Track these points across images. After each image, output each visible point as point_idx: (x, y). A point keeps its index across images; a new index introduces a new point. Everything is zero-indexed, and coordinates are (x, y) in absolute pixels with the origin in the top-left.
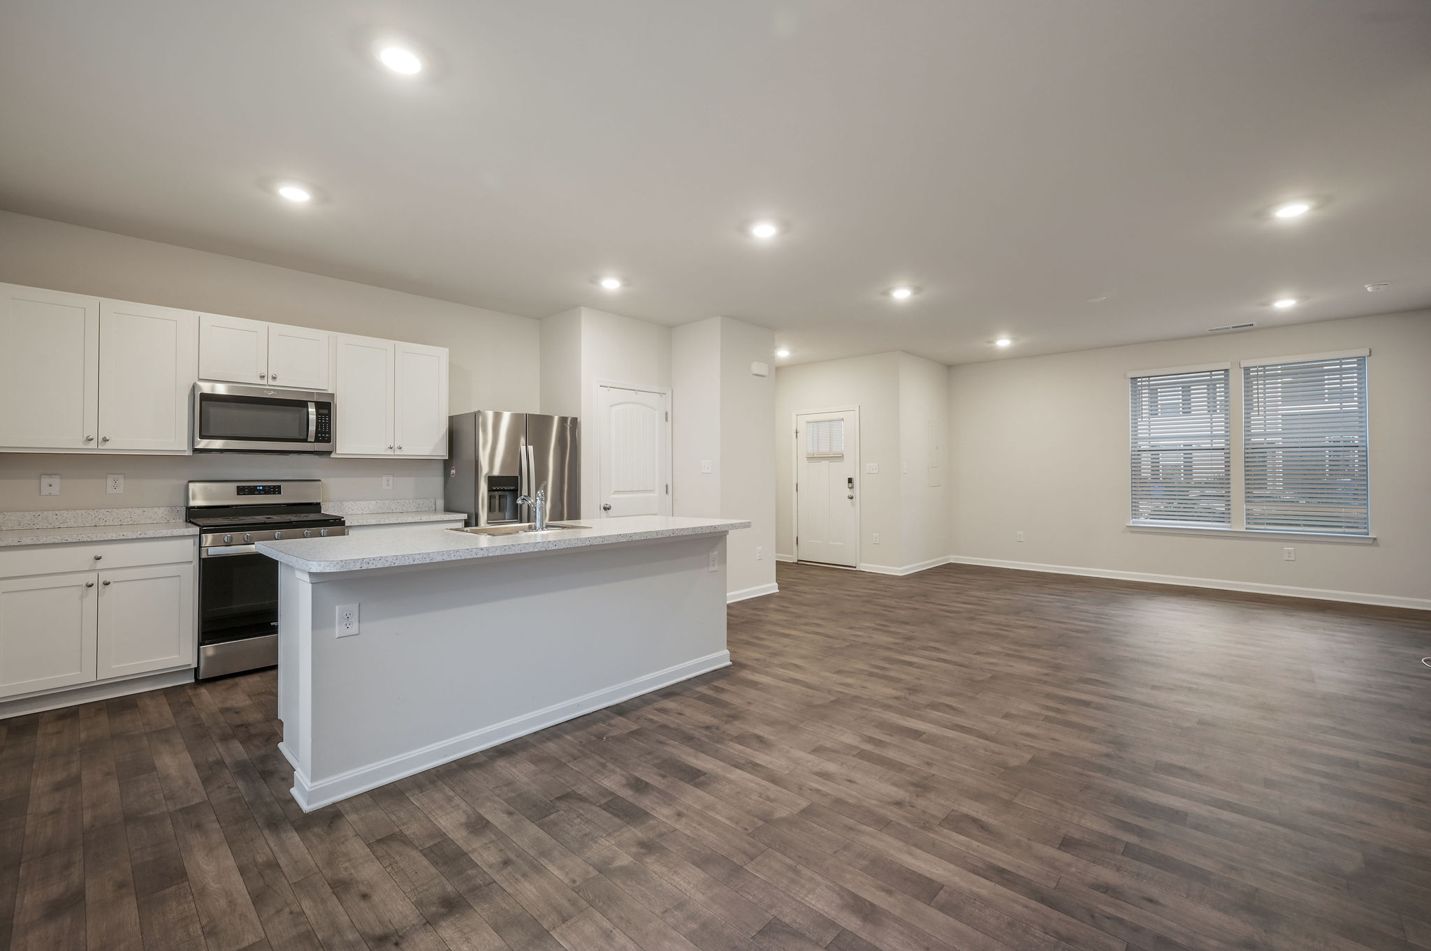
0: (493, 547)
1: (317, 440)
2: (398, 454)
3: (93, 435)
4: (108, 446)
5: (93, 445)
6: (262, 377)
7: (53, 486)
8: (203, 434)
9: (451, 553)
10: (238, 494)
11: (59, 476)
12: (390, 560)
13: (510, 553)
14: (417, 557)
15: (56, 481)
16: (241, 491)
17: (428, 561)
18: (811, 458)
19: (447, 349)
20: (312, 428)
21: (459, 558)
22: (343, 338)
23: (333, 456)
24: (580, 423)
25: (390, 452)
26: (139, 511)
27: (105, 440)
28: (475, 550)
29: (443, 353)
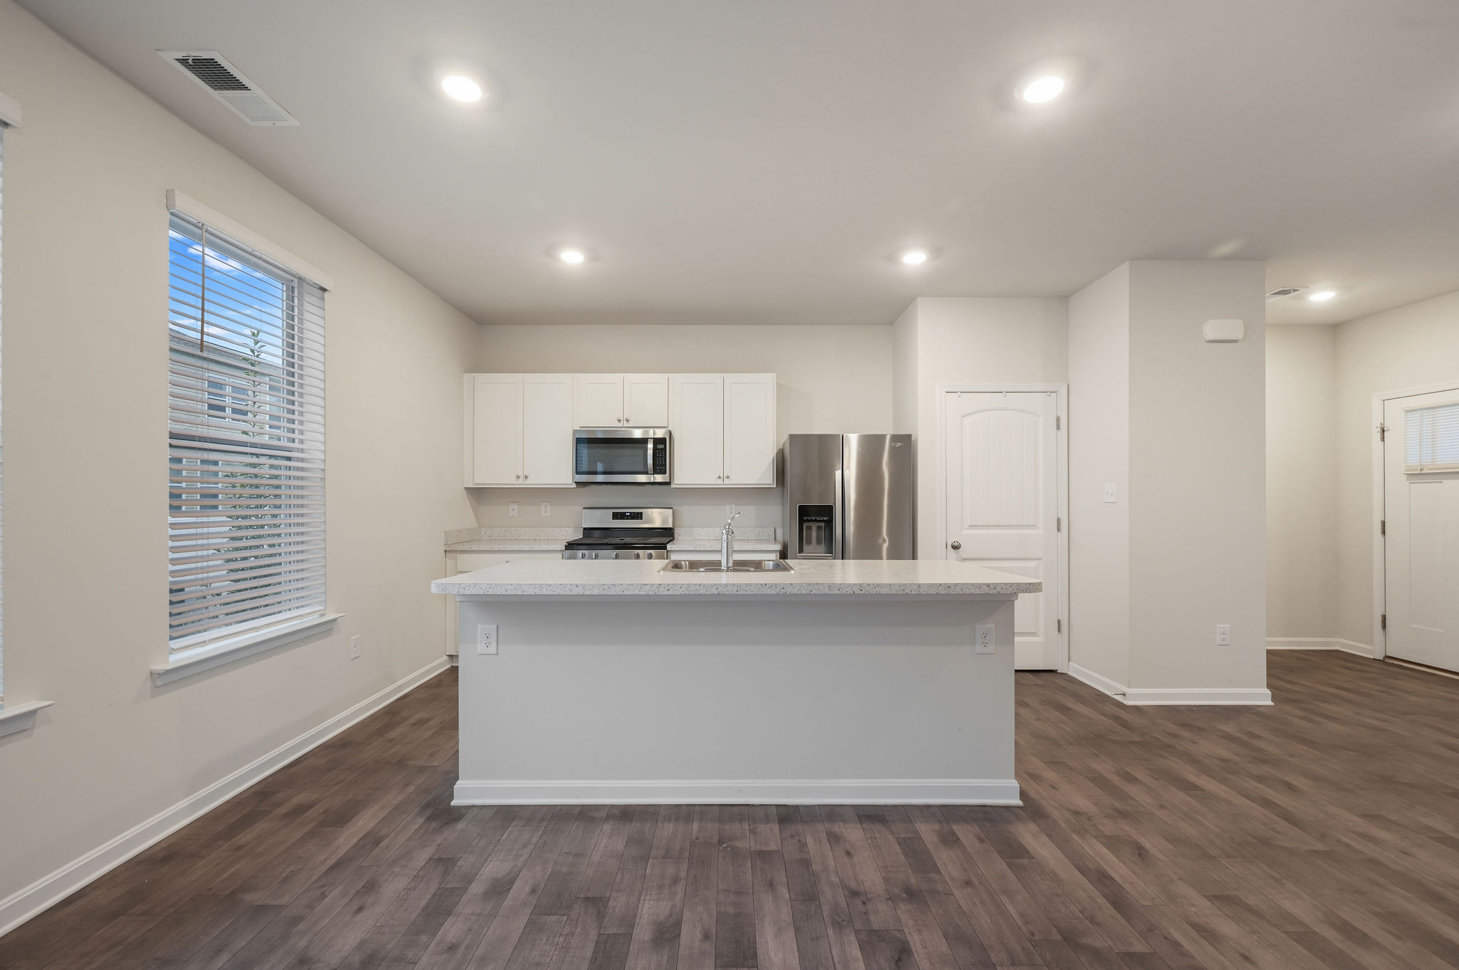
0: (590, 585)
1: (655, 472)
2: (728, 483)
3: (521, 474)
4: (529, 481)
5: (521, 481)
6: (619, 421)
7: (513, 510)
8: (579, 470)
9: (544, 586)
10: (613, 519)
11: (517, 504)
12: (484, 588)
13: (610, 593)
14: (509, 587)
15: (515, 506)
16: (616, 516)
17: (520, 593)
18: (1417, 476)
19: (775, 375)
20: (650, 461)
21: (552, 593)
22: (677, 378)
23: (673, 486)
24: (916, 441)
25: (720, 482)
26: (557, 530)
27: (526, 477)
28: (569, 587)
29: (769, 379)
